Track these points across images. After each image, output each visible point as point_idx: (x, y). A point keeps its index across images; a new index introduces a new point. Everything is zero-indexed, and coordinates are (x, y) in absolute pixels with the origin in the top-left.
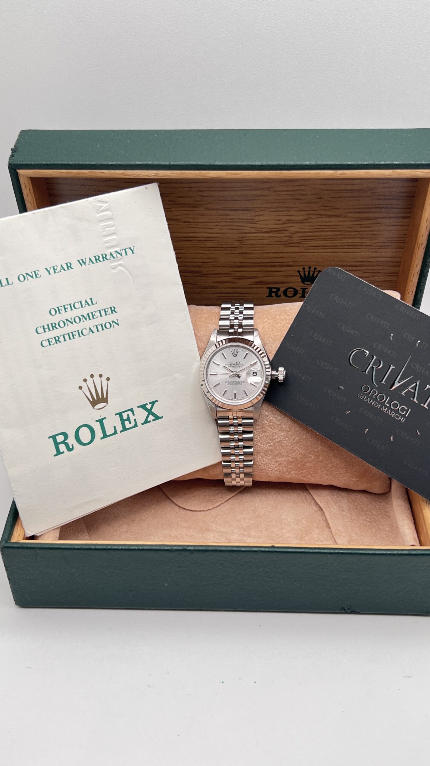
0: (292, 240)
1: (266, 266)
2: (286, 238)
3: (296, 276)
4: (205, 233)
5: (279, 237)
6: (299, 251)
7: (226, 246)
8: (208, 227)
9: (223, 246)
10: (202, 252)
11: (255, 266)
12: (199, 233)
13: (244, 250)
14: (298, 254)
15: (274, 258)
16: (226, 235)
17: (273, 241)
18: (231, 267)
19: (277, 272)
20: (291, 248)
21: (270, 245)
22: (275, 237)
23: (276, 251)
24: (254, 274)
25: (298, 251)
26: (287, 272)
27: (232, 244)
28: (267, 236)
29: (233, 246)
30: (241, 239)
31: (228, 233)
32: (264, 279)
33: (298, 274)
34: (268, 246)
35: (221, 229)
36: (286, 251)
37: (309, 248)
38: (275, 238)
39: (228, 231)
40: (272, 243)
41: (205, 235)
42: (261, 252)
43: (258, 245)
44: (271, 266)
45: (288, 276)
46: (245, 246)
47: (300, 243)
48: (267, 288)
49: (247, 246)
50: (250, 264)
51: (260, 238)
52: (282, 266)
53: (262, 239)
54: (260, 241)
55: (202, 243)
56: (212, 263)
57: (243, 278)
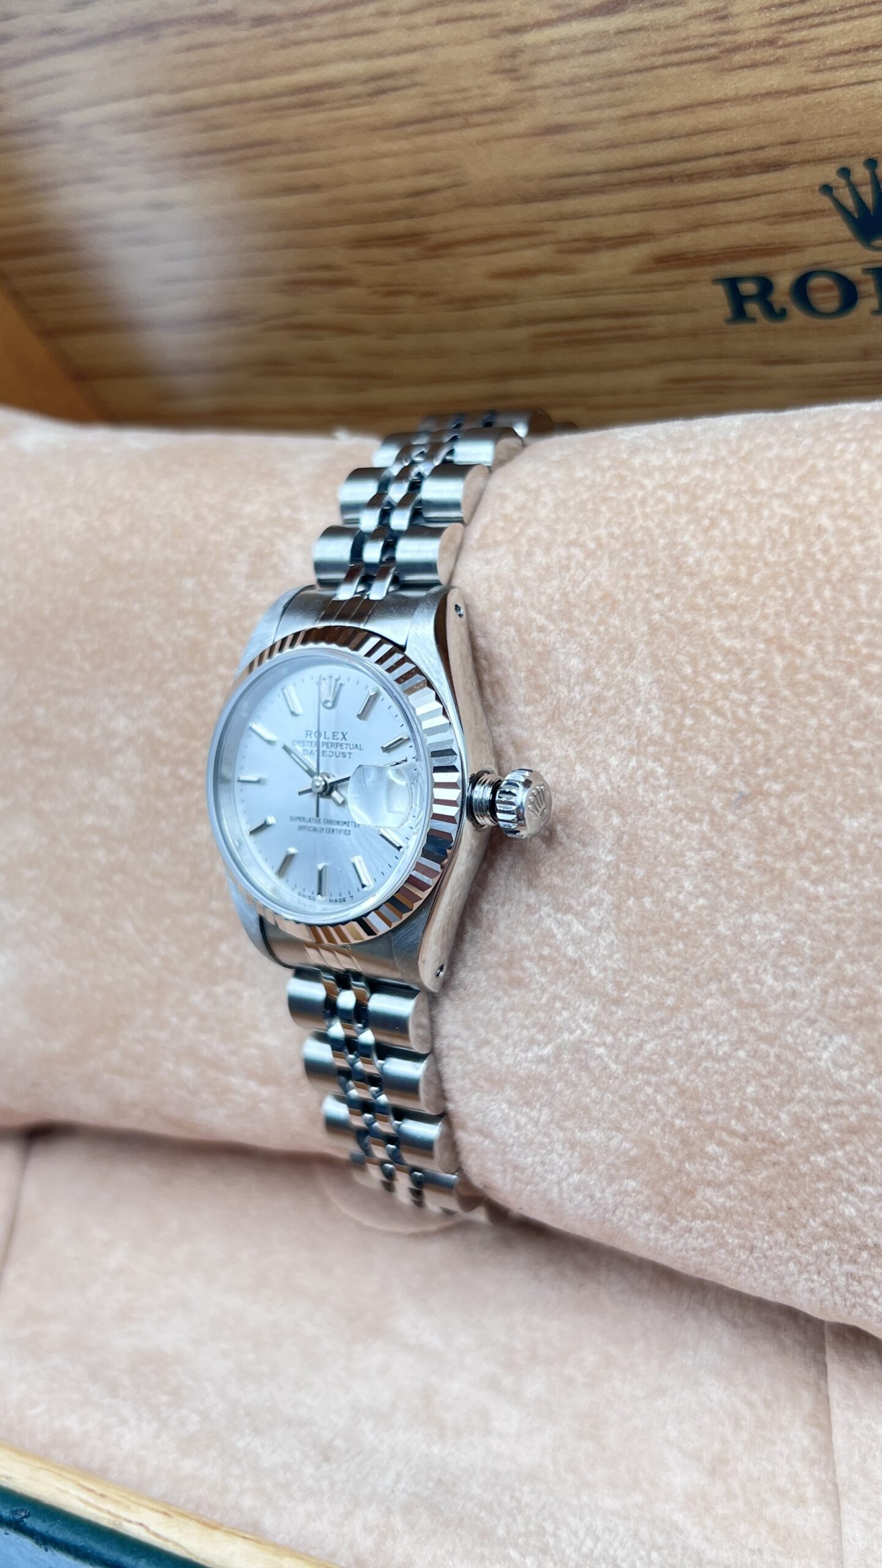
0: (736, 32)
1: (670, 179)
2: (707, 28)
3: (822, 213)
4: (353, 57)
5: (668, 27)
6: (790, 84)
7: (464, 106)
8: (352, 27)
9: (454, 108)
10: (386, 147)
11: (623, 186)
12: (330, 61)
13: (543, 115)
14: (794, 101)
15: (688, 135)
16: (442, 55)
17: (649, 50)
18: (527, 199)
19: (730, 204)
20: (746, 72)
21: (645, 74)
22: (654, 28)
23: (679, 98)
24: (633, 223)
25: (783, 87)
26: (771, 197)
27: (484, 96)
28: (612, 31)
29: (490, 101)
30: (508, 66)
31: (441, 45)
32: (687, 242)
33: (826, 202)
34: (639, 77)
35: (411, 28)
36: (731, 93)
37: (830, 61)
38: (654, 36)
39: (441, 33)
40: (647, 62)
41: (360, 67)
42: (620, 112)
43: (590, 79)
44: (690, 178)
45: (787, 216)
46: (539, 93)
47: (780, 43)
48: (717, 281)
49: (547, 92)
50: (596, 178)
51: (584, 45)
52: (739, 171)
53: (598, 51)
54: (593, 59)
55: (366, 109)
56: (447, 194)
57: (594, 243)
